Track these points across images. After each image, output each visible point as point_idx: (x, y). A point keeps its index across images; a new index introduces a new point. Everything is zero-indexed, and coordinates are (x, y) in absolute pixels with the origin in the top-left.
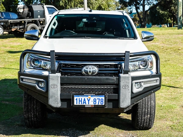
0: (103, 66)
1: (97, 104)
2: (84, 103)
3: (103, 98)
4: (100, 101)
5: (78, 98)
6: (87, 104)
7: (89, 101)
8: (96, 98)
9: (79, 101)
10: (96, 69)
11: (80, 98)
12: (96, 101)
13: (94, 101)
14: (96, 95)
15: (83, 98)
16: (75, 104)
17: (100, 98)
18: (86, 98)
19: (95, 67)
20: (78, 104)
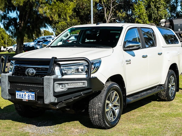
0: (41, 69)
1: (30, 99)
2: (22, 97)
3: (34, 94)
4: (32, 97)
5: (18, 93)
6: (24, 98)
7: (25, 96)
8: (30, 94)
9: (19, 96)
10: (34, 72)
11: (20, 93)
12: (29, 97)
13: (28, 97)
14: (29, 92)
15: (22, 93)
16: (17, 98)
17: (32, 94)
18: (23, 93)
19: (33, 69)
20: (18, 98)
